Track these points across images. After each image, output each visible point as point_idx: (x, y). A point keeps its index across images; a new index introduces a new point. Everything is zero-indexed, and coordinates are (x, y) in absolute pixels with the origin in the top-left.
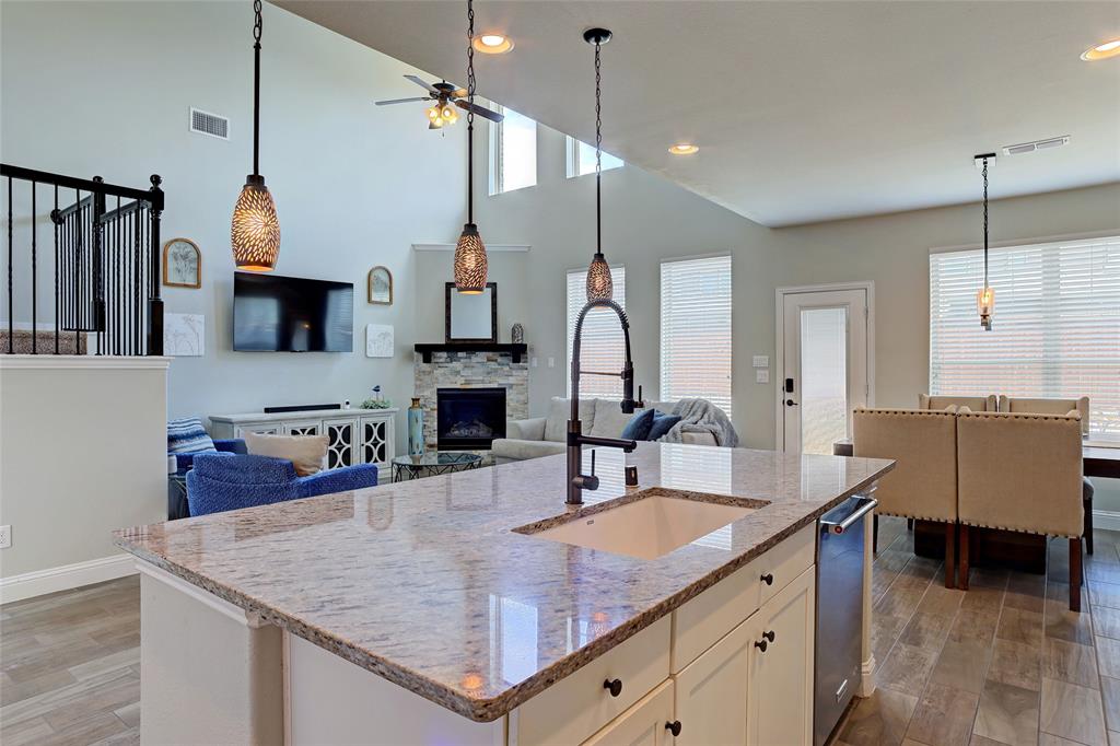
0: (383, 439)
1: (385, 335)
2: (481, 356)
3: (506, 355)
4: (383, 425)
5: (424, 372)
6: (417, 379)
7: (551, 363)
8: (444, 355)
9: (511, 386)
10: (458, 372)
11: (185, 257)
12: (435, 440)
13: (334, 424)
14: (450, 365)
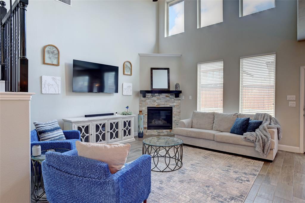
0: (130, 127)
1: (129, 87)
2: (164, 95)
3: (173, 95)
4: (130, 121)
5: (143, 101)
6: (140, 103)
7: (190, 97)
8: (150, 94)
9: (174, 106)
10: (155, 101)
11: (53, 53)
12: (146, 126)
13: (112, 121)
14: (152, 98)
